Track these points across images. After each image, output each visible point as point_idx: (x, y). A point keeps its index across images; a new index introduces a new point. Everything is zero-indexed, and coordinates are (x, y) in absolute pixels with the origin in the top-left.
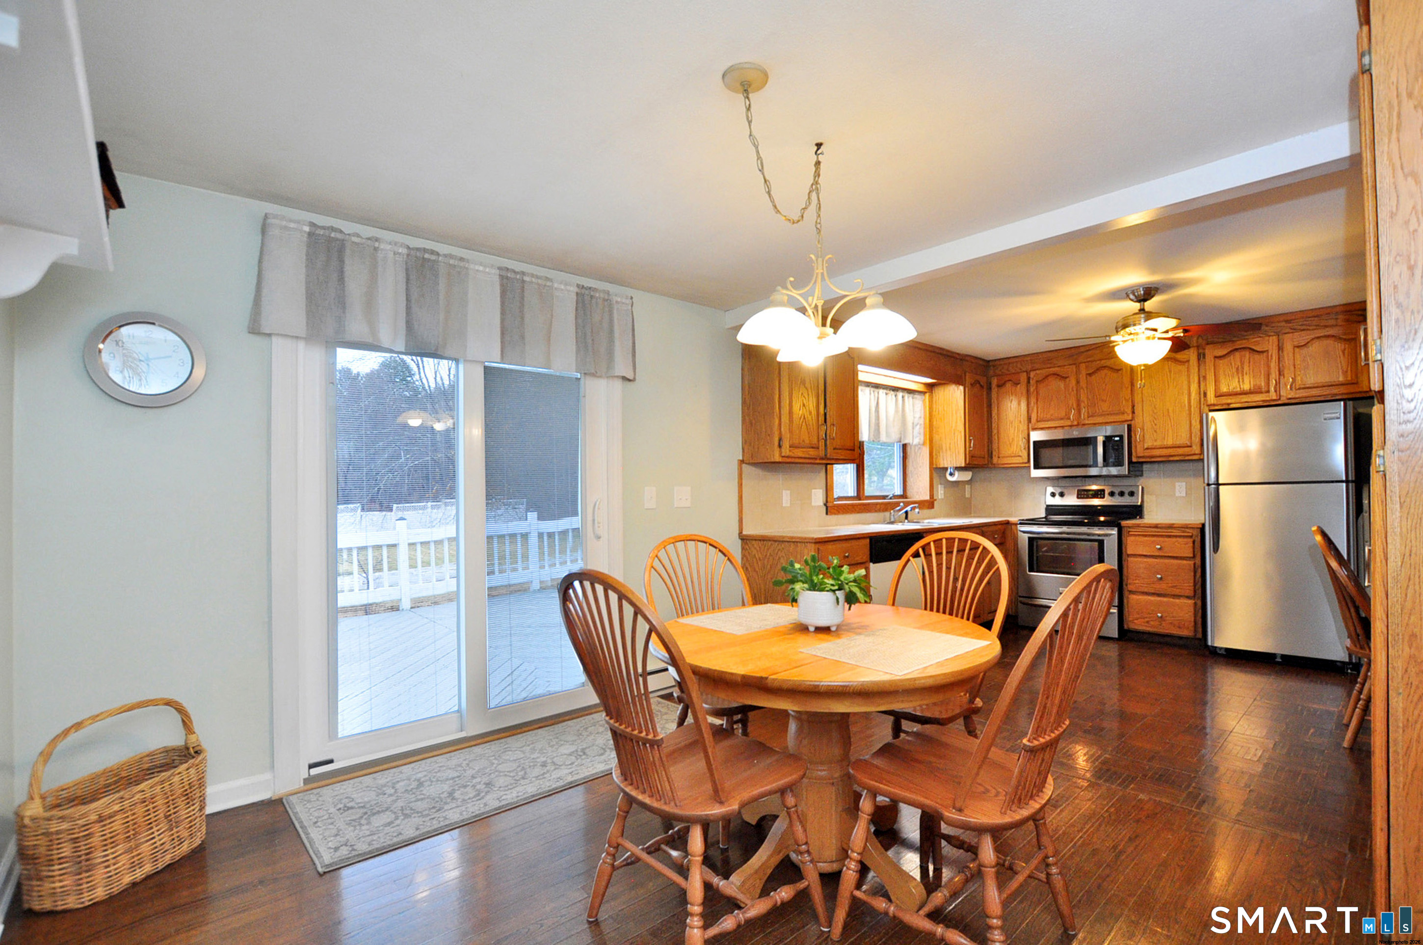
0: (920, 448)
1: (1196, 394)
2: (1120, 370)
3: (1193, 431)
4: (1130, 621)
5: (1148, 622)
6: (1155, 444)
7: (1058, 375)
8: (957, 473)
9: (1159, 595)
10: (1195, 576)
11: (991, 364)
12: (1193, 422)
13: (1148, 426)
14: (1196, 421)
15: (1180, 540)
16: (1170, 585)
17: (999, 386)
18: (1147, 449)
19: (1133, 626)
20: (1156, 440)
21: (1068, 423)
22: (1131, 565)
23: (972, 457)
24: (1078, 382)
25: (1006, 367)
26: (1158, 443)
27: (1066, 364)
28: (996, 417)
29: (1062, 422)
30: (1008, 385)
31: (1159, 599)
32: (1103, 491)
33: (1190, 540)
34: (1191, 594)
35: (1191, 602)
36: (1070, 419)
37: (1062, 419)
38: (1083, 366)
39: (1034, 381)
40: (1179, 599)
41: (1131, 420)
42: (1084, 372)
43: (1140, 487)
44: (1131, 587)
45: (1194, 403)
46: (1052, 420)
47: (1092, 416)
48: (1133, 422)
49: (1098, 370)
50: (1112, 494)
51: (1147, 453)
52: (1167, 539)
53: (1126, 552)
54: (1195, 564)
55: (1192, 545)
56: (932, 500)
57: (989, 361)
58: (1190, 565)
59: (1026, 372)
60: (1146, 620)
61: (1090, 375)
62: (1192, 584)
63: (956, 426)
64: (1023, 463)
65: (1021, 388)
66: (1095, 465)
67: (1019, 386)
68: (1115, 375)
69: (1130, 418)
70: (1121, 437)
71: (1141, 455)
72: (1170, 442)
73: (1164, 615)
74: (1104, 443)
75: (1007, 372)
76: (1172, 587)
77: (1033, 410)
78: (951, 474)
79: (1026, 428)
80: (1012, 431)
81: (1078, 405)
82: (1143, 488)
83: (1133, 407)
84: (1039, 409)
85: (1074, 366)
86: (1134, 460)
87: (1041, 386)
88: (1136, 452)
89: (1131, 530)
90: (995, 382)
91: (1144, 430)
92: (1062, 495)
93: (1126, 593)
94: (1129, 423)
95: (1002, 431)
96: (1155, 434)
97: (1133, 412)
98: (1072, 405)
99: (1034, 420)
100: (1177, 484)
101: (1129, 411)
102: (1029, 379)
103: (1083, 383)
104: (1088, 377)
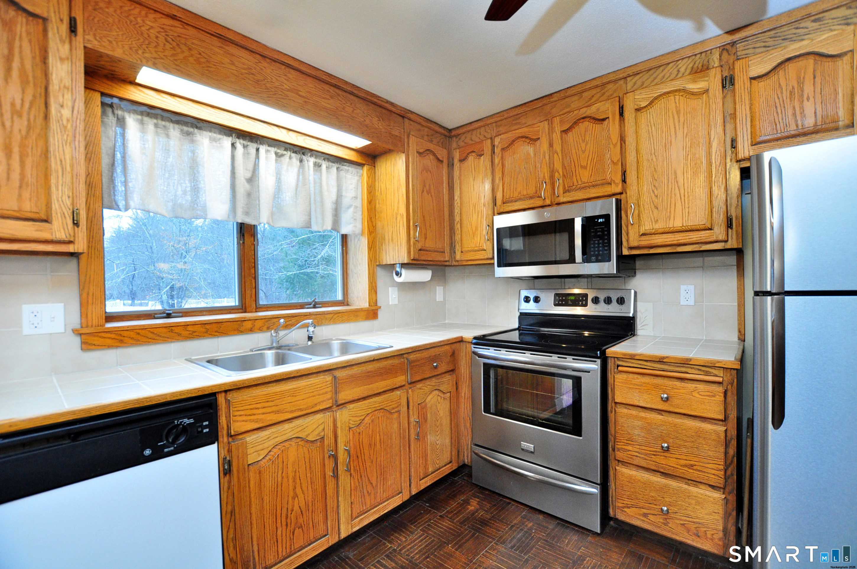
0: (359, 240)
1: (719, 144)
2: (604, 120)
3: (715, 203)
4: (619, 508)
5: (645, 515)
6: (657, 226)
7: (527, 138)
8: (404, 272)
9: (665, 475)
10: (726, 453)
11: (454, 133)
12: (715, 189)
13: (646, 199)
14: (719, 187)
15: (701, 387)
16: (683, 462)
17: (461, 161)
18: (643, 235)
19: (621, 517)
20: (657, 221)
21: (539, 203)
22: (621, 420)
23: (420, 250)
24: (551, 145)
25: (469, 136)
26: (660, 226)
27: (535, 122)
28: (458, 200)
29: (532, 201)
30: (471, 158)
31: (663, 481)
32: (586, 295)
33: (720, 389)
34: (720, 482)
35: (718, 495)
36: (541, 197)
37: (531, 198)
38: (557, 120)
39: (499, 148)
40: (696, 486)
41: (621, 193)
42: (558, 129)
43: (633, 292)
44: (620, 455)
45: (716, 158)
46: (520, 199)
47: (569, 191)
48: (623, 197)
49: (576, 123)
50: (596, 301)
51: (645, 241)
52: (678, 384)
53: (614, 398)
54: (726, 430)
55: (722, 398)
56: (374, 308)
57: (450, 130)
58: (716, 432)
59: (491, 138)
60: (645, 511)
61: (566, 132)
62: (722, 467)
63: (398, 207)
64: (487, 259)
65: (485, 161)
66: (572, 260)
67: (482, 157)
68: (598, 127)
69: (618, 189)
70: (607, 217)
71: (635, 244)
72: (678, 224)
73: (673, 509)
74: (584, 227)
75: (471, 142)
76: (686, 466)
77: (498, 189)
78: (397, 274)
79: (490, 212)
80: (475, 217)
81: (552, 177)
82: (635, 293)
83: (624, 173)
84: (505, 186)
85: (546, 123)
86: (625, 252)
87: (507, 154)
88: (628, 241)
89: (620, 363)
90: (457, 156)
91: (639, 206)
92: (537, 300)
93: (612, 464)
94: (618, 197)
95: (464, 217)
96: (655, 211)
97: (624, 181)
98: (544, 177)
99: (499, 202)
100: (683, 288)
101: (618, 178)
102: (493, 146)
103: (557, 147)
104: (564, 136)
